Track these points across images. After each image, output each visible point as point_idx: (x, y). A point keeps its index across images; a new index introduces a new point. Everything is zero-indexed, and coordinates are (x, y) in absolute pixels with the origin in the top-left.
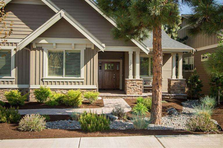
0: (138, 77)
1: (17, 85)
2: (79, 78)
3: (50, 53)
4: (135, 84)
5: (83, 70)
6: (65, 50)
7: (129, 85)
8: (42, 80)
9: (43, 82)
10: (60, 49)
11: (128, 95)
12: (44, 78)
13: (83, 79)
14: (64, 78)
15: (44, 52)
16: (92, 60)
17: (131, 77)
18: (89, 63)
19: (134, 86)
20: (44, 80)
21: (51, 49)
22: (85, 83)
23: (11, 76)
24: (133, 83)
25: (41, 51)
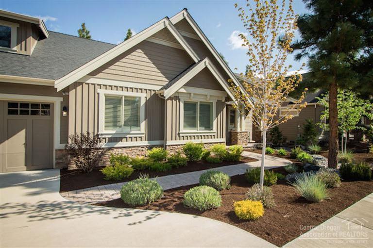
1: (147, 142)
2: (212, 131)
3: (186, 104)
5: (215, 123)
6: (200, 102)
7: (239, 137)
8: (179, 134)
9: (179, 136)
12: (180, 132)
13: (215, 133)
14: (199, 131)
15: (181, 103)
16: (222, 112)
17: (239, 129)
18: (219, 116)
20: (181, 135)
21: (188, 100)
22: (216, 136)
23: (140, 130)
24: (242, 135)
25: (177, 101)
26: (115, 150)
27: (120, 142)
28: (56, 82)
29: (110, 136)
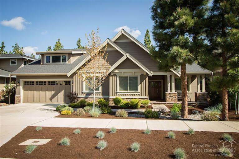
0: (174, 91)
1: (102, 96)
2: (137, 92)
3: (120, 78)
4: (172, 96)
5: (139, 87)
6: (129, 76)
7: (168, 96)
8: (116, 93)
9: (117, 94)
10: (126, 75)
11: (167, 102)
13: (139, 93)
14: (129, 92)
15: (117, 77)
16: (145, 81)
17: (169, 91)
18: (143, 83)
19: (171, 97)
20: (117, 93)
21: (121, 75)
22: (140, 95)
23: (99, 91)
24: (171, 95)
25: (115, 77)
26: (89, 99)
27: (91, 96)
28: (68, 74)
29: (87, 93)
